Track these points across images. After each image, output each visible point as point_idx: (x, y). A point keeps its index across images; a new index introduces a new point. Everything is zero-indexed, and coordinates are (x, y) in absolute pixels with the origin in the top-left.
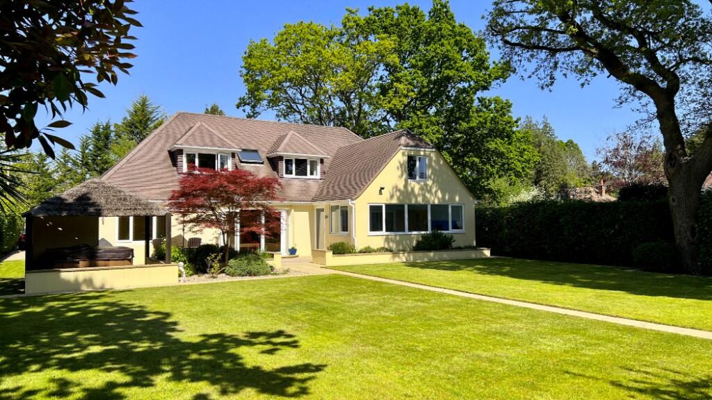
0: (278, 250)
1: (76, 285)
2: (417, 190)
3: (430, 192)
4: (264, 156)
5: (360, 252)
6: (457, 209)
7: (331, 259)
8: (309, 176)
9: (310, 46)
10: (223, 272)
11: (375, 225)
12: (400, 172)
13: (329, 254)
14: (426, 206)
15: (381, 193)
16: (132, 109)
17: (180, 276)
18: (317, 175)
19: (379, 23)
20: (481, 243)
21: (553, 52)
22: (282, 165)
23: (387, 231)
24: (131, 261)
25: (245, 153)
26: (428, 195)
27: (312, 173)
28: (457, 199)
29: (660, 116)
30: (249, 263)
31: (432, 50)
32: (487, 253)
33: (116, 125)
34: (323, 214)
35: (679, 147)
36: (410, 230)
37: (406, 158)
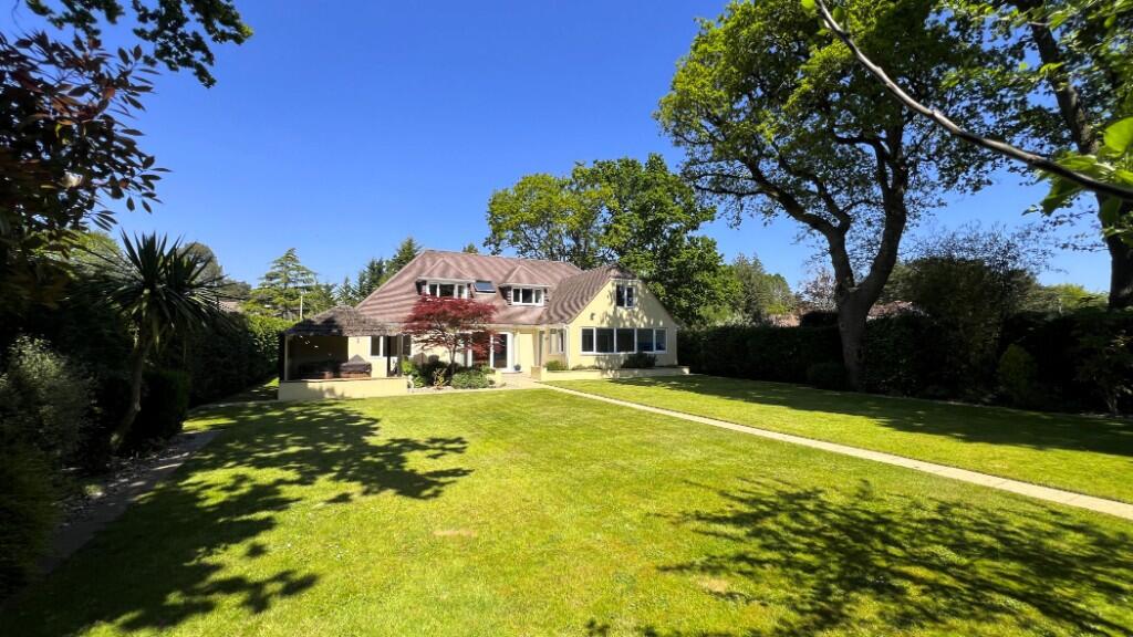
0: (504, 366)
1: (320, 394)
2: (624, 316)
3: (637, 317)
4: (495, 286)
5: (573, 369)
6: (661, 333)
7: (546, 375)
8: (534, 303)
9: (542, 193)
10: (448, 384)
11: (587, 346)
12: (610, 300)
13: (544, 371)
14: (633, 330)
15: (592, 319)
16: (400, 248)
17: (409, 387)
18: (542, 303)
19: (602, 174)
20: (682, 363)
21: (740, 196)
22: (512, 294)
23: (598, 351)
24: (369, 374)
25: (479, 284)
26: (635, 320)
27: (537, 301)
28: (661, 323)
29: (832, 252)
30: (470, 378)
31: (645, 196)
32: (686, 371)
33: (387, 261)
34: (544, 336)
35: (848, 278)
36: (619, 350)
37: (615, 288)
